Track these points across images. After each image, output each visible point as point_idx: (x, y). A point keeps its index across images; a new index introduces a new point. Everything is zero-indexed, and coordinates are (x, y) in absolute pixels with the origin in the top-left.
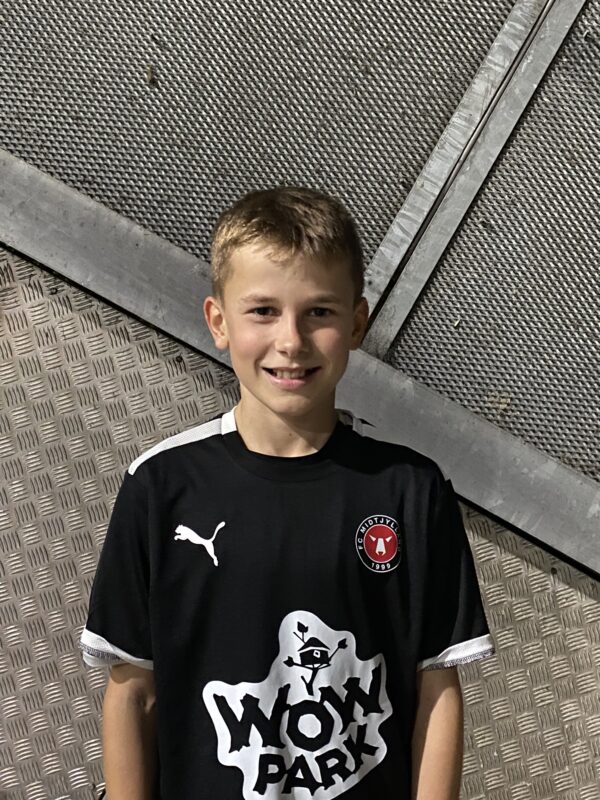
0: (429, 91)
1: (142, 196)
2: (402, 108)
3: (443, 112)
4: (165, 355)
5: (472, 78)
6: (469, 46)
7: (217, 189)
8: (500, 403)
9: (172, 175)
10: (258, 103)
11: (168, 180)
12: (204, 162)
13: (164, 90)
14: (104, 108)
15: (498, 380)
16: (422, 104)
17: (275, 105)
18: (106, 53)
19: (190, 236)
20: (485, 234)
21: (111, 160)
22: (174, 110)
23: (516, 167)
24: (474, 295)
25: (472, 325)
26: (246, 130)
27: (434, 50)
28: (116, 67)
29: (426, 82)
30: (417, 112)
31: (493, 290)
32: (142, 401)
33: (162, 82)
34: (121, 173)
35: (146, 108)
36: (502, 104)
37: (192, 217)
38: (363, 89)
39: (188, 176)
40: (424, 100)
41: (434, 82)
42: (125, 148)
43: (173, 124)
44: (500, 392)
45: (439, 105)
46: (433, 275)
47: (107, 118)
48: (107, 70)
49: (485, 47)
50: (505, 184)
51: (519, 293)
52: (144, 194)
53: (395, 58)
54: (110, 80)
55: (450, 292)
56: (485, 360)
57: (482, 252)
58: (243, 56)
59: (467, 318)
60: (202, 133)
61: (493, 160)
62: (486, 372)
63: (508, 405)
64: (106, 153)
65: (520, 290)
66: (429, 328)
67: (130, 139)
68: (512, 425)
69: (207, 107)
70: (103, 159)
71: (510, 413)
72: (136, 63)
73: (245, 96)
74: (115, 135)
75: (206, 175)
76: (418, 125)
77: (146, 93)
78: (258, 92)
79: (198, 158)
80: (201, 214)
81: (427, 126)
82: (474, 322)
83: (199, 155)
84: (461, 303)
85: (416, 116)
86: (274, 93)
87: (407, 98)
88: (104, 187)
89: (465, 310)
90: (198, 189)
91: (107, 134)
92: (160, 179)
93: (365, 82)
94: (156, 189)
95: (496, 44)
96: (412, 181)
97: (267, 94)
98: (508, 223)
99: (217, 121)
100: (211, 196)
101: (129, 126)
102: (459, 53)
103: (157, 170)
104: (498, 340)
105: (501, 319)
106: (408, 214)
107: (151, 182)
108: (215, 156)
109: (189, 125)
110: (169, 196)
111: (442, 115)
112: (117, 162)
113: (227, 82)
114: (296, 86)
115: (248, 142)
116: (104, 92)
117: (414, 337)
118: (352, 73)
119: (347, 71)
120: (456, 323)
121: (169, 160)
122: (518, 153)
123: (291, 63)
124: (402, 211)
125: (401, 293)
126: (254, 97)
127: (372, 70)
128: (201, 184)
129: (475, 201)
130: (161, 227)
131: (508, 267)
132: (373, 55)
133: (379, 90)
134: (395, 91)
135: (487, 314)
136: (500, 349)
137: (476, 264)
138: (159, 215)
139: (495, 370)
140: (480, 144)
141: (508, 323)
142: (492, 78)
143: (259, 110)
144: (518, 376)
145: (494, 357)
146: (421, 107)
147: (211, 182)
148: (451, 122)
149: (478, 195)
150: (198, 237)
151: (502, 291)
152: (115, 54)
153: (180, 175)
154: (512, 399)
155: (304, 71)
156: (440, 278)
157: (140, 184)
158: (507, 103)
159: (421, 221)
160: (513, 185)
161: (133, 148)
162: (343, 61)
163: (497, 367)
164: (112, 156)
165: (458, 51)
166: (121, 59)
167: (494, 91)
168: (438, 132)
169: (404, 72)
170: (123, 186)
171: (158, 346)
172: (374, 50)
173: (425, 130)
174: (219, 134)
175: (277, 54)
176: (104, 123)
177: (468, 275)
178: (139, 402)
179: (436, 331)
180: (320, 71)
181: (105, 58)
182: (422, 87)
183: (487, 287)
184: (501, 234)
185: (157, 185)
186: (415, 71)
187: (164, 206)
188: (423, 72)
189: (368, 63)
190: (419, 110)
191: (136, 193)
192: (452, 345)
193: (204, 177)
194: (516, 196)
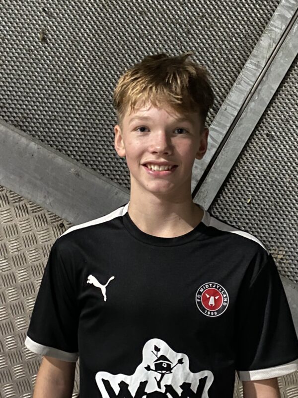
0: (231, 46)
1: (37, 116)
2: (212, 57)
3: (240, 60)
4: (52, 223)
5: (260, 36)
6: (258, 15)
7: (87, 111)
8: (279, 254)
9: (57, 102)
10: (115, 54)
11: (55, 105)
12: (79, 93)
13: (52, 45)
14: (11, 57)
15: (277, 239)
16: (226, 54)
17: (127, 55)
18: (12, 20)
19: (69, 142)
20: (268, 141)
21: (16, 92)
22: (58, 58)
23: (289, 97)
24: (261, 182)
25: (259, 202)
26: (107, 72)
27: (234, 18)
28: (19, 29)
29: (229, 39)
30: (223, 60)
31: (274, 179)
32: (36, 253)
33: (49, 40)
34: (23, 101)
35: (39, 57)
36: (280, 54)
37: (70, 130)
38: (186, 44)
39: (68, 102)
40: (227, 52)
41: (234, 39)
42: (26, 84)
43: (58, 68)
44: (278, 247)
45: (237, 55)
46: (233, 169)
47: (13, 64)
48: (12, 32)
49: (269, 15)
50: (282, 108)
51: (291, 181)
52: (38, 115)
53: (207, 23)
54: (15, 38)
55: (244, 180)
56: (268, 225)
57: (266, 153)
58: (105, 22)
59: (256, 198)
60: (78, 74)
61: (274, 92)
62: (269, 234)
63: (284, 255)
64: (12, 87)
65: (292, 179)
66: (231, 204)
67: (29, 78)
68: (286, 269)
69: (81, 57)
70: (10, 91)
71: (285, 261)
72: (32, 26)
73: (106, 49)
74: (19, 75)
75: (80, 102)
76: (223, 69)
77: (40, 47)
78: (115, 47)
79: (74, 90)
80: (77, 128)
81: (229, 69)
82: (260, 200)
83: (76, 89)
84: (252, 187)
85: (221, 63)
86: (126, 48)
87: (216, 50)
88: (11, 110)
89: (255, 192)
90: (74, 111)
91: (13, 75)
92: (49, 105)
93: (187, 39)
94: (46, 111)
95: (276, 13)
96: (219, 105)
97: (121, 48)
98: (284, 134)
99: (87, 66)
100: (83, 116)
101: (28, 69)
102: (251, 19)
103: (47, 99)
104: (277, 212)
105: (279, 198)
106: (216, 128)
107: (43, 107)
108: (87, 90)
109: (69, 69)
110: (55, 116)
111: (239, 62)
112: (20, 94)
113: (94, 39)
114: (140, 43)
115: (108, 80)
116: (10, 46)
117: (220, 210)
118: (178, 34)
119: (175, 33)
120: (249, 201)
121: (55, 92)
122: (290, 87)
123: (137, 27)
124: (212, 126)
125: (211, 181)
126: (112, 50)
127: (192, 31)
128: (77, 108)
129: (261, 119)
130: (50, 137)
131: (284, 164)
132: (193, 21)
133: (197, 45)
134: (207, 46)
135: (269, 195)
136: (278, 219)
137: (262, 161)
138: (49, 128)
139: (275, 232)
140: (265, 82)
141: (283, 200)
142: (273, 37)
143: (115, 58)
144: (290, 236)
145: (274, 224)
146: (225, 56)
147: (83, 106)
148: (245, 66)
149: (263, 115)
150: (75, 143)
151: (279, 180)
152: (18, 21)
153: (62, 102)
154: (286, 252)
155: (146, 32)
156: (238, 170)
157: (36, 108)
158: (283, 54)
159: (225, 133)
160: (287, 108)
161: (31, 84)
162: (172, 25)
163: (276, 231)
164: (16, 89)
165: (250, 18)
166: (22, 24)
167: (274, 45)
168: (237, 73)
169: (213, 32)
170: (24, 109)
171: (48, 216)
172: (193, 18)
173: (228, 72)
174: (89, 75)
175: (128, 21)
176: (11, 67)
177: (257, 169)
178: (34, 254)
179: (235, 206)
180: (157, 33)
181: (11, 23)
182: (226, 43)
183: (270, 177)
184: (279, 141)
185: (47, 109)
186: (221, 32)
187: (52, 122)
188: (226, 32)
189: (189, 27)
190: (224, 59)
191: (33, 114)
192: (246, 215)
193: (79, 103)
194: (289, 116)
